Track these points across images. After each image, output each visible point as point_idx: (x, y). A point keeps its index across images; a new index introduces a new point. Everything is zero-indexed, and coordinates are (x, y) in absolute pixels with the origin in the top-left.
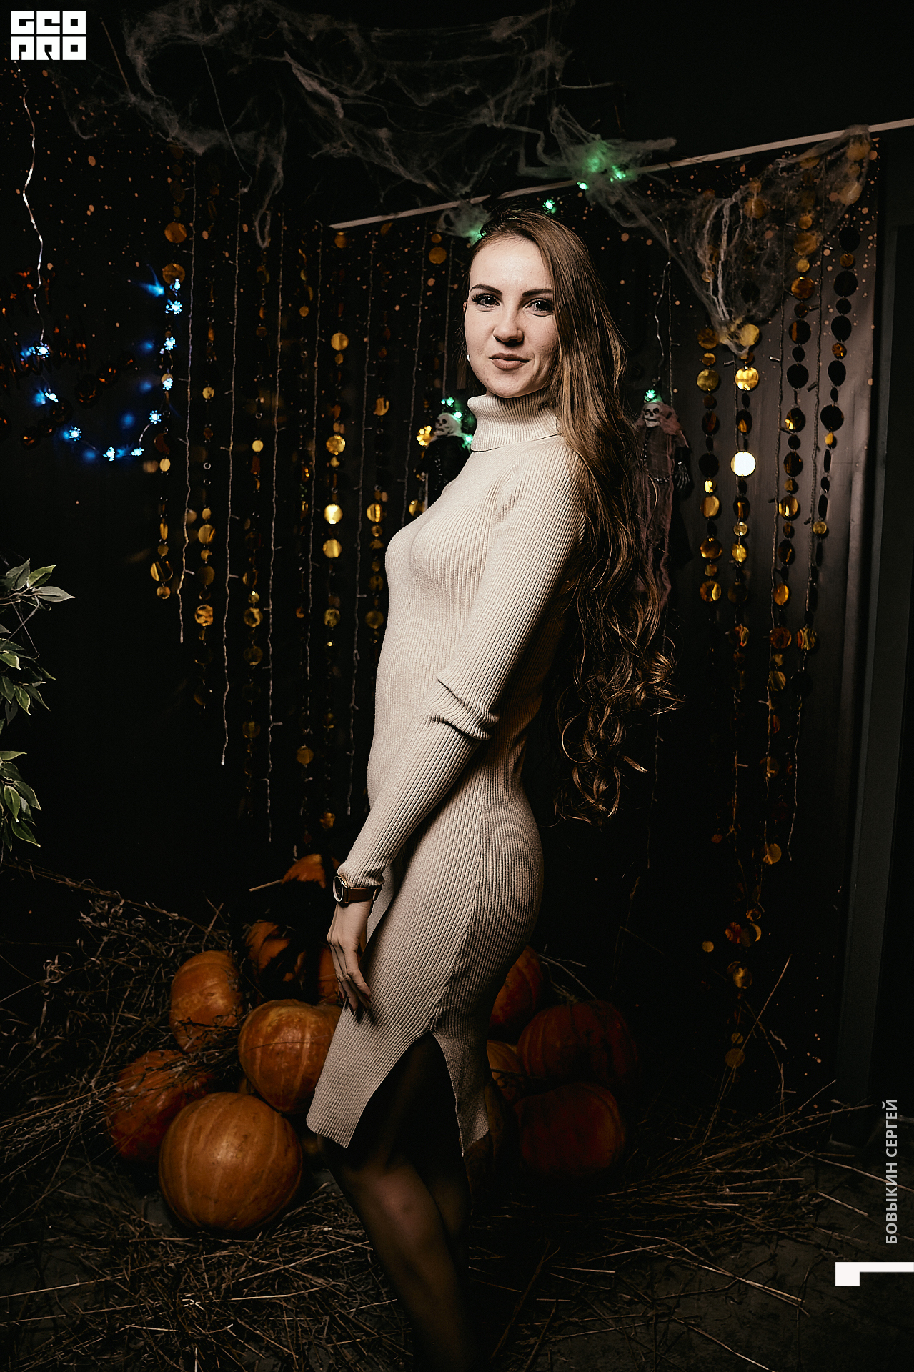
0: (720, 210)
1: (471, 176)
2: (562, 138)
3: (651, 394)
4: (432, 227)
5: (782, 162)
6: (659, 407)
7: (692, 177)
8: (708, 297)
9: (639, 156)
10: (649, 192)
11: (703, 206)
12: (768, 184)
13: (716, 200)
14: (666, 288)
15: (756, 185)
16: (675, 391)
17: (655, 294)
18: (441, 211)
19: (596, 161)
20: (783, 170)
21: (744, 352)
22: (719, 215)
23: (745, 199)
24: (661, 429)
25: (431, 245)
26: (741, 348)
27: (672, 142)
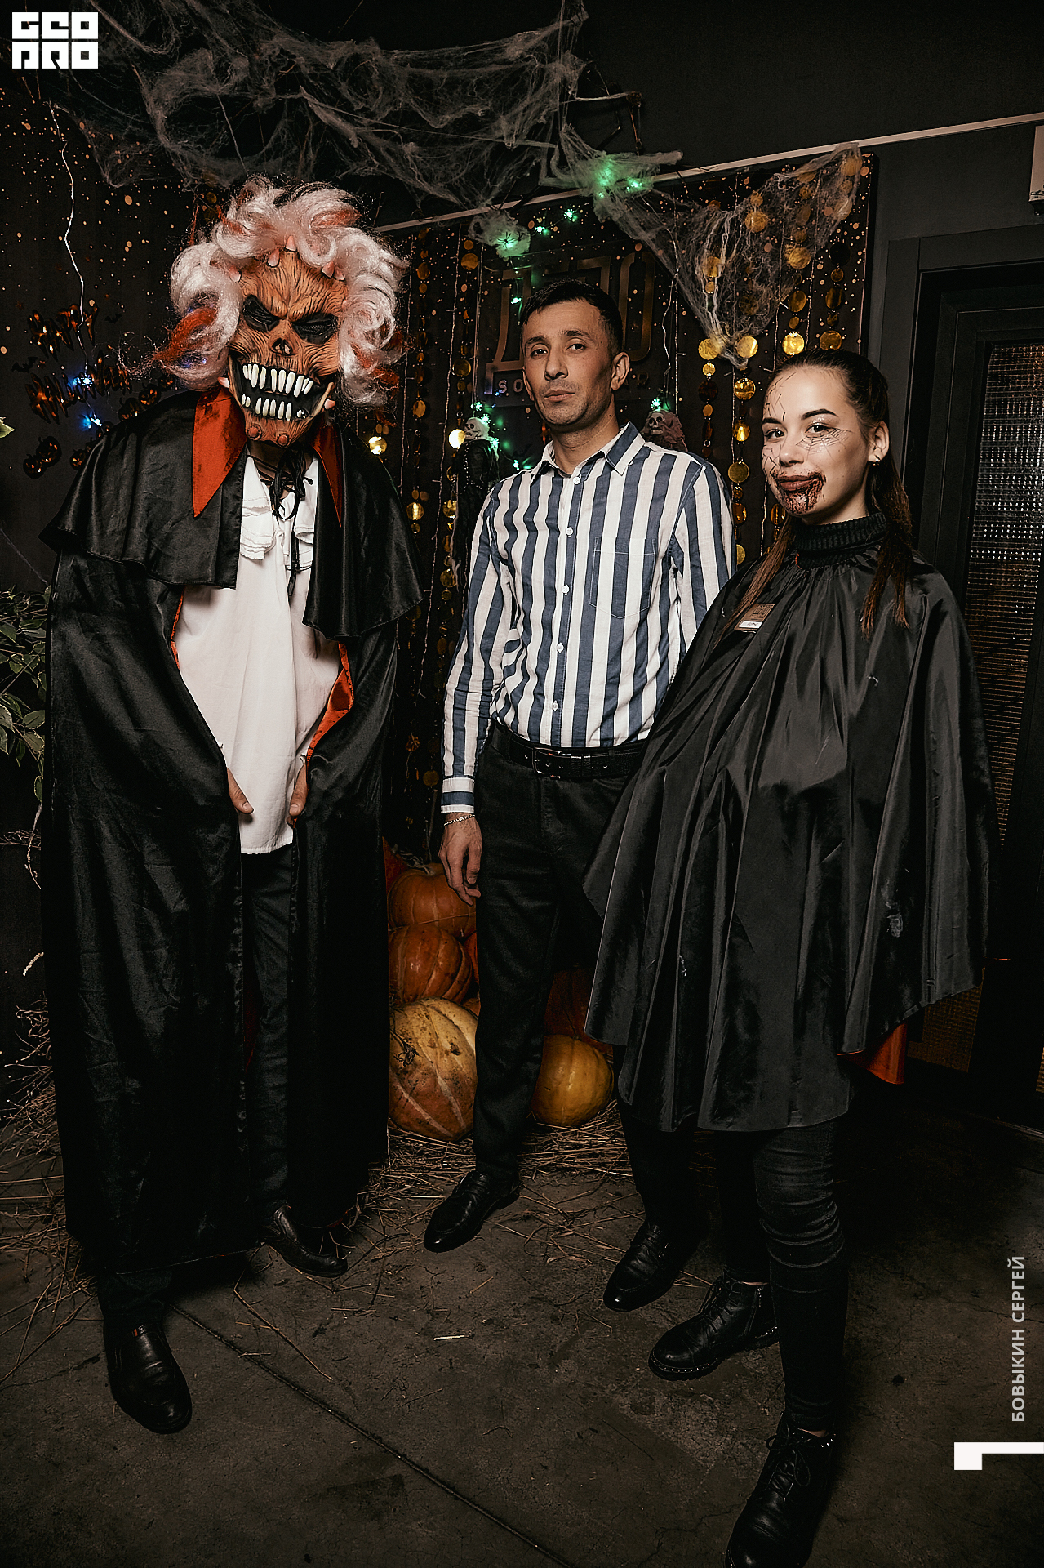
0: (722, 223)
1: (493, 188)
2: (570, 153)
3: (656, 403)
4: (465, 232)
5: (781, 177)
6: (662, 416)
7: (700, 188)
8: (702, 311)
9: (648, 169)
10: (661, 203)
11: (707, 218)
12: (768, 198)
13: (719, 213)
14: (673, 299)
15: (756, 198)
16: (680, 399)
17: (664, 304)
18: (472, 217)
19: (608, 173)
20: (782, 184)
21: (743, 364)
22: (720, 230)
23: (744, 214)
24: (663, 437)
25: (463, 252)
26: (740, 360)
27: (679, 155)
